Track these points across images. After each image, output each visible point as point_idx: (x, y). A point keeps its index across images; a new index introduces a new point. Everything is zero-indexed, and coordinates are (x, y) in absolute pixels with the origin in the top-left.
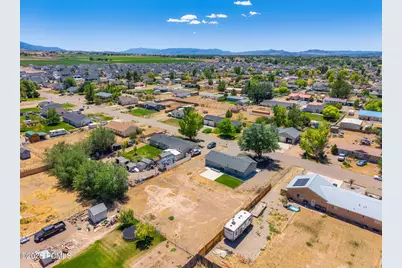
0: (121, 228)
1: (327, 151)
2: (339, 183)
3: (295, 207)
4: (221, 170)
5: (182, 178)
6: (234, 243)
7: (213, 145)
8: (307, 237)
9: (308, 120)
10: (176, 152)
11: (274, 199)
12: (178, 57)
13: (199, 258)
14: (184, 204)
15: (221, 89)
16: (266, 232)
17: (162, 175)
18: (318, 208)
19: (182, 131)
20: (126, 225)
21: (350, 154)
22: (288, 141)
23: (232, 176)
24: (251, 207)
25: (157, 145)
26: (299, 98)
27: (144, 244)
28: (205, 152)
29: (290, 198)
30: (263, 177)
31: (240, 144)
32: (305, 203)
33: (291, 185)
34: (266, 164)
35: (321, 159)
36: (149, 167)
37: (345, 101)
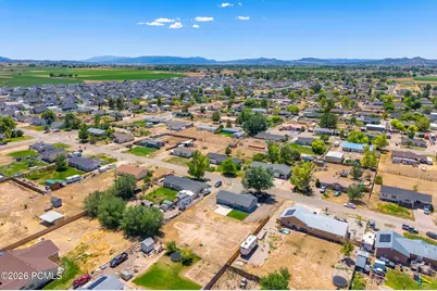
0: (168, 254)
1: (312, 184)
2: (318, 211)
3: (286, 230)
4: (230, 206)
5: (201, 215)
6: (247, 257)
7: (220, 184)
8: (294, 249)
9: (298, 155)
10: (190, 193)
11: (272, 226)
12: (157, 69)
13: (227, 267)
14: (207, 234)
15: (216, 119)
16: (268, 248)
17: (183, 214)
18: (302, 230)
19: (191, 172)
20: (171, 252)
21: (329, 186)
22: (281, 177)
23: (240, 211)
24: (256, 233)
25: (171, 187)
26: (291, 129)
27: (187, 262)
28: (214, 190)
29: (283, 225)
30: (263, 210)
31: (243, 182)
32: (294, 228)
33: (283, 216)
34: (265, 199)
35: (308, 192)
36: (171, 207)
37: (332, 131)
